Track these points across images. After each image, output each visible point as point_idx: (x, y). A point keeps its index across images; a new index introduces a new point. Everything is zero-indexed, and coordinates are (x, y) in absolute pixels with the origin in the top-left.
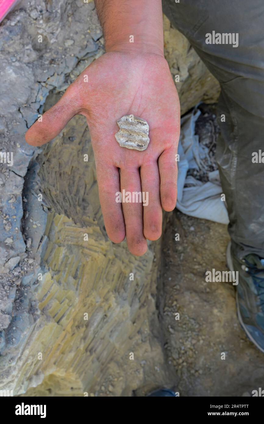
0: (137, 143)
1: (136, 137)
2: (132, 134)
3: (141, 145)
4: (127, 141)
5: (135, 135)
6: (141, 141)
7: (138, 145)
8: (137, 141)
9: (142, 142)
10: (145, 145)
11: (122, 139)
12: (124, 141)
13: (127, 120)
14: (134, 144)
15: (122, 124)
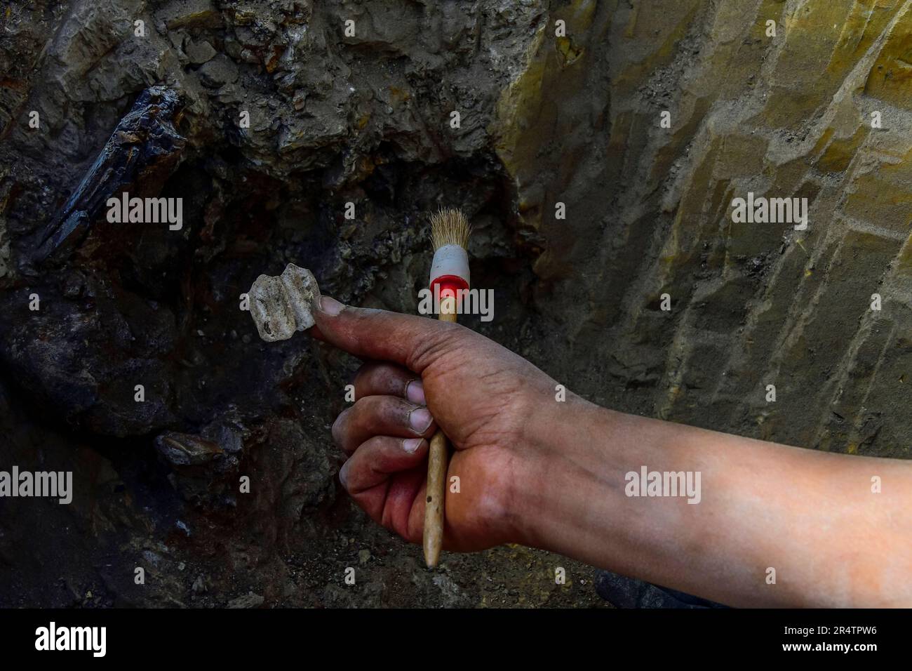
0: (269, 319)
1: (279, 312)
2: (280, 302)
3: (270, 330)
4: (262, 301)
5: (281, 307)
6: (277, 325)
7: (266, 325)
8: (273, 316)
9: (276, 328)
10: (273, 336)
11: (260, 290)
12: (260, 296)
13: (303, 278)
14: (264, 315)
15: (289, 274)
